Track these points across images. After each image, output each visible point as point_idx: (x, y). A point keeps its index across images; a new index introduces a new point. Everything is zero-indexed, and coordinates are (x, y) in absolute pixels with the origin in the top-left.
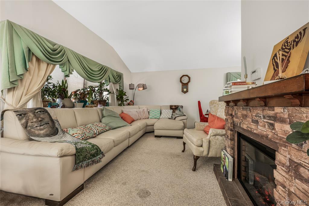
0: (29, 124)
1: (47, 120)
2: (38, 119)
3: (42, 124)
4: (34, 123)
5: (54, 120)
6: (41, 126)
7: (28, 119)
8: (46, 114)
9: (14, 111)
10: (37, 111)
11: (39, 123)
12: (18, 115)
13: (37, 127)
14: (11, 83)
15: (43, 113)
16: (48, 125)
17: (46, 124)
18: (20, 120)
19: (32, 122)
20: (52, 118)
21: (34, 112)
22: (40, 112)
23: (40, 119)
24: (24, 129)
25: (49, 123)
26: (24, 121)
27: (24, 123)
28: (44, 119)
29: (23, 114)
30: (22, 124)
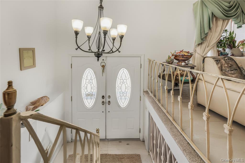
0: (223, 68)
1: (235, 66)
2: (228, 65)
3: (232, 70)
4: (226, 68)
5: (240, 67)
6: (231, 71)
7: (222, 64)
8: (233, 61)
9: (213, 58)
10: (226, 59)
11: (230, 68)
12: (216, 60)
13: (228, 71)
14: (202, 39)
15: (231, 61)
16: (237, 71)
17: (235, 70)
18: (217, 64)
19: (225, 67)
20: (238, 65)
21: (225, 59)
22: (228, 59)
23: (229, 65)
24: (221, 72)
25: (237, 70)
26: (219, 65)
27: (220, 67)
28: (232, 65)
29: (219, 60)
30: (219, 68)
